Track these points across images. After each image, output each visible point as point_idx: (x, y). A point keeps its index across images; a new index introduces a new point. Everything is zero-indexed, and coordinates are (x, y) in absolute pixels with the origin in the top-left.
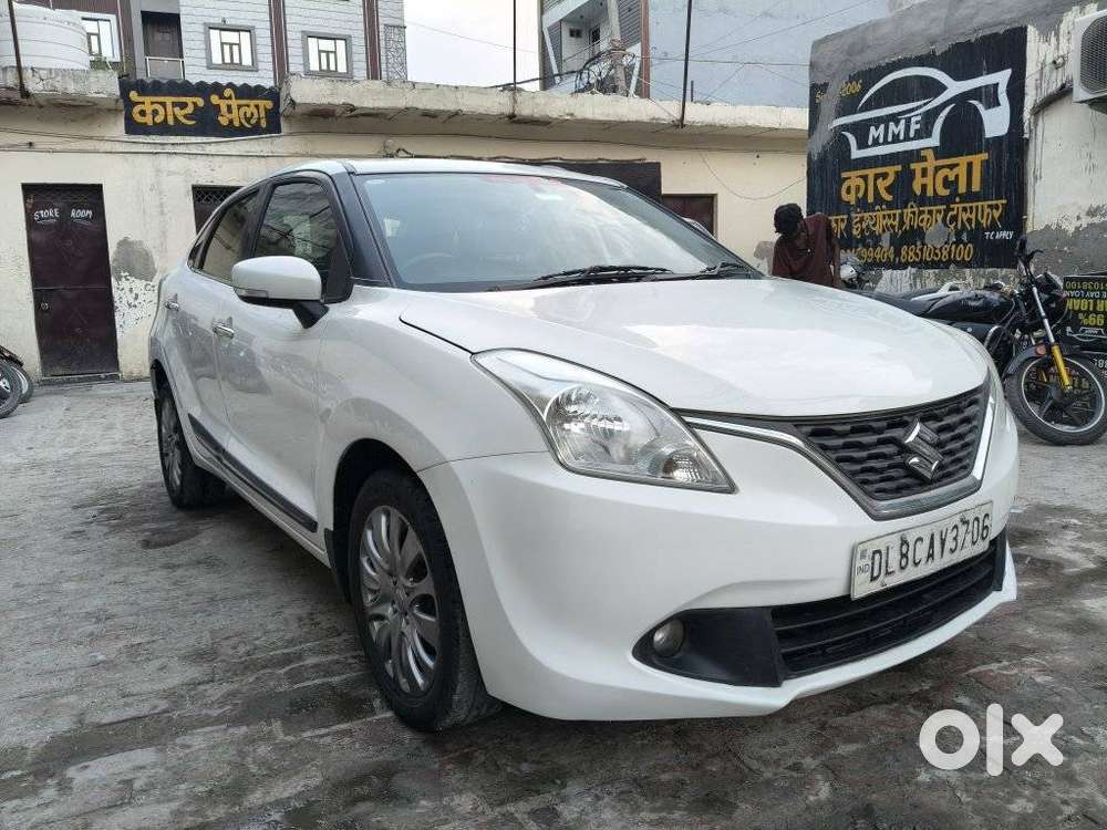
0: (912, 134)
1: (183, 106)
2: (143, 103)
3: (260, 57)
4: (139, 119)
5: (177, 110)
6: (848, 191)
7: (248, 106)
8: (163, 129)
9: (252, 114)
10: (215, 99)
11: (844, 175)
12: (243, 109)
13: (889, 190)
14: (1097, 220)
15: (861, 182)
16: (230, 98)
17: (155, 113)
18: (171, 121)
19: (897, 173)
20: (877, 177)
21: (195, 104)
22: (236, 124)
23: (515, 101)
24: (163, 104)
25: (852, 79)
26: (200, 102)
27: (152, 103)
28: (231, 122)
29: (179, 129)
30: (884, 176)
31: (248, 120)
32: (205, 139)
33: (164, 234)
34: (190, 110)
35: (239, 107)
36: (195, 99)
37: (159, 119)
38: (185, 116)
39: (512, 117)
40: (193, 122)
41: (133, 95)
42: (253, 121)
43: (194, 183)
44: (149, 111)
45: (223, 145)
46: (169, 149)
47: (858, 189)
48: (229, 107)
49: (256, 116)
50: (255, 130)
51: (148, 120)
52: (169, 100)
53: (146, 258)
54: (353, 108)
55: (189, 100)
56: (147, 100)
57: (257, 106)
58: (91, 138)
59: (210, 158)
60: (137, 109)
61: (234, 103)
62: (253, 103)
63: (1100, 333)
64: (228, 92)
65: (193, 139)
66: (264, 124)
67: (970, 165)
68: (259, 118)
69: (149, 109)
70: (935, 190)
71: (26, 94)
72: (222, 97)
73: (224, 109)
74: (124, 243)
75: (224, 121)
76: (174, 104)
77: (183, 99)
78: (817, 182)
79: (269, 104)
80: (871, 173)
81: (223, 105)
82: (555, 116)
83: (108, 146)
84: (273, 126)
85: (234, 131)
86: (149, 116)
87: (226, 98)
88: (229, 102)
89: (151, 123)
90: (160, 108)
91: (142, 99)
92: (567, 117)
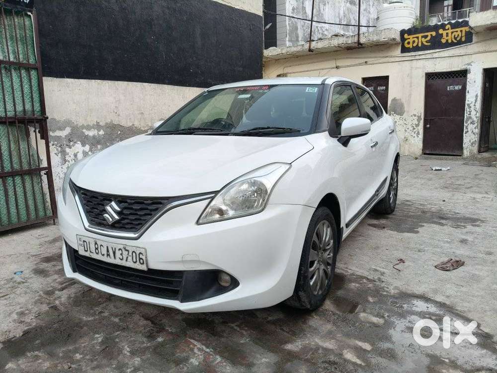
1: (426, 37)
2: (409, 39)
4: (406, 45)
5: (423, 39)
7: (457, 31)
8: (416, 49)
9: (458, 35)
10: (441, 31)
16: (448, 29)
17: (414, 42)
18: (420, 45)
21: (431, 35)
22: (450, 41)
24: (418, 38)
26: (434, 34)
27: (413, 38)
28: (447, 40)
29: (424, 48)
31: (455, 39)
32: (434, 51)
33: (410, 95)
34: (429, 38)
35: (452, 33)
36: (432, 33)
37: (415, 45)
38: (426, 42)
40: (429, 44)
41: (406, 36)
42: (458, 39)
43: (427, 72)
45: (442, 53)
46: (418, 57)
48: (447, 33)
49: (460, 36)
50: (459, 43)
51: (410, 45)
52: (420, 35)
53: (402, 106)
55: (429, 34)
56: (411, 37)
57: (461, 31)
58: (387, 57)
59: (435, 60)
60: (406, 42)
61: (450, 31)
62: (459, 30)
64: (448, 27)
65: (428, 52)
66: (463, 39)
68: (462, 37)
69: (411, 41)
71: (359, 43)
72: (444, 29)
73: (445, 35)
74: (394, 100)
75: (443, 41)
76: (422, 37)
77: (426, 34)
79: (468, 29)
81: (444, 33)
83: (392, 59)
84: (469, 38)
85: (448, 45)
86: (411, 44)
87: (447, 30)
88: (447, 31)
89: (411, 47)
90: (416, 40)
91: (409, 37)
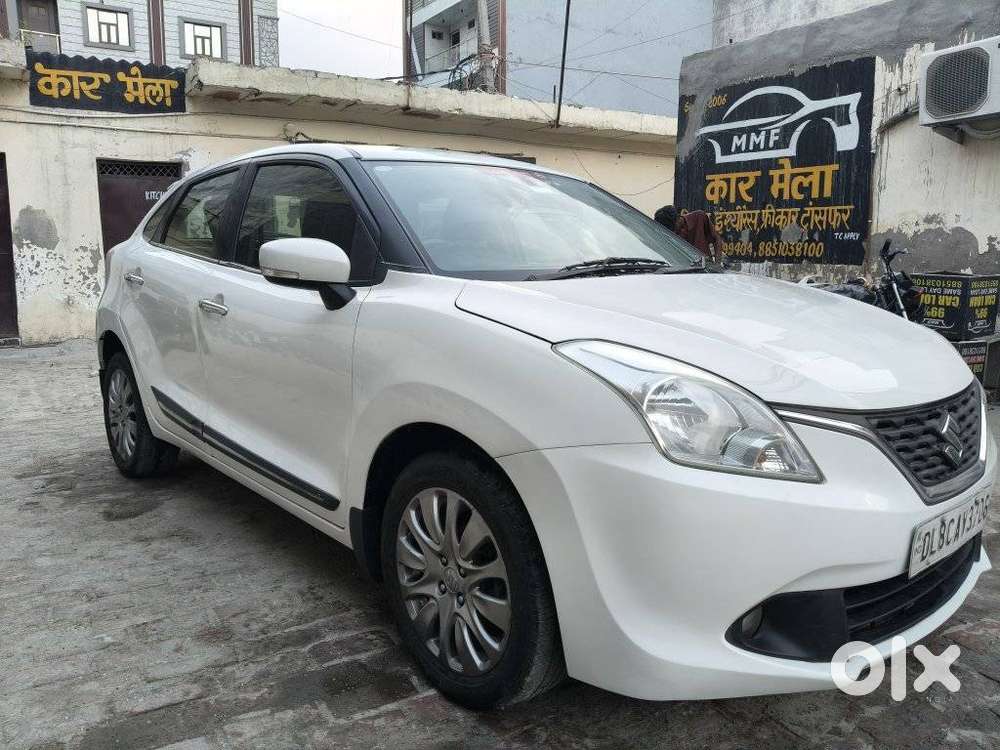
0: (771, 144)
1: (90, 81)
2: (49, 76)
3: (137, 39)
4: (44, 90)
5: (84, 85)
6: (712, 192)
7: (154, 84)
8: (68, 102)
9: (158, 93)
10: (121, 76)
11: (708, 177)
12: (149, 87)
13: (749, 192)
14: (933, 226)
15: (724, 185)
16: (136, 76)
17: (61, 86)
18: (77, 95)
19: (757, 178)
20: (739, 180)
21: (101, 80)
22: (142, 101)
23: (409, 94)
24: (70, 78)
25: (718, 93)
26: (107, 78)
27: (58, 76)
28: (137, 98)
29: (85, 103)
30: (746, 180)
31: (153, 98)
32: (110, 114)
33: (67, 206)
34: (96, 85)
35: (145, 85)
36: (102, 75)
37: (65, 92)
38: (92, 91)
39: (406, 109)
40: (99, 97)
41: (39, 67)
42: (159, 99)
43: (99, 156)
44: (55, 85)
45: (128, 120)
46: (74, 122)
47: (721, 190)
48: (135, 85)
49: (161, 94)
50: (161, 108)
51: (54, 92)
52: (75, 75)
53: (49, 227)
54: (257, 93)
55: (96, 76)
56: (54, 73)
57: (163, 86)
59: (115, 133)
60: (42, 81)
61: (140, 81)
62: (158, 82)
63: (940, 324)
64: (134, 70)
65: (99, 114)
66: (169, 102)
67: (822, 174)
68: (164, 97)
69: (55, 81)
70: (790, 195)
72: (128, 74)
73: (130, 87)
74: (27, 212)
75: (130, 98)
76: (81, 79)
77: (90, 75)
78: (684, 183)
79: (175, 84)
80: (733, 176)
81: (130, 82)
82: (445, 110)
83: (11, 116)
84: (178, 106)
85: (137, 108)
86: (55, 89)
87: (132, 76)
88: (135, 80)
89: (56, 96)
90: (66, 82)
91: (48, 71)
92: (456, 112)
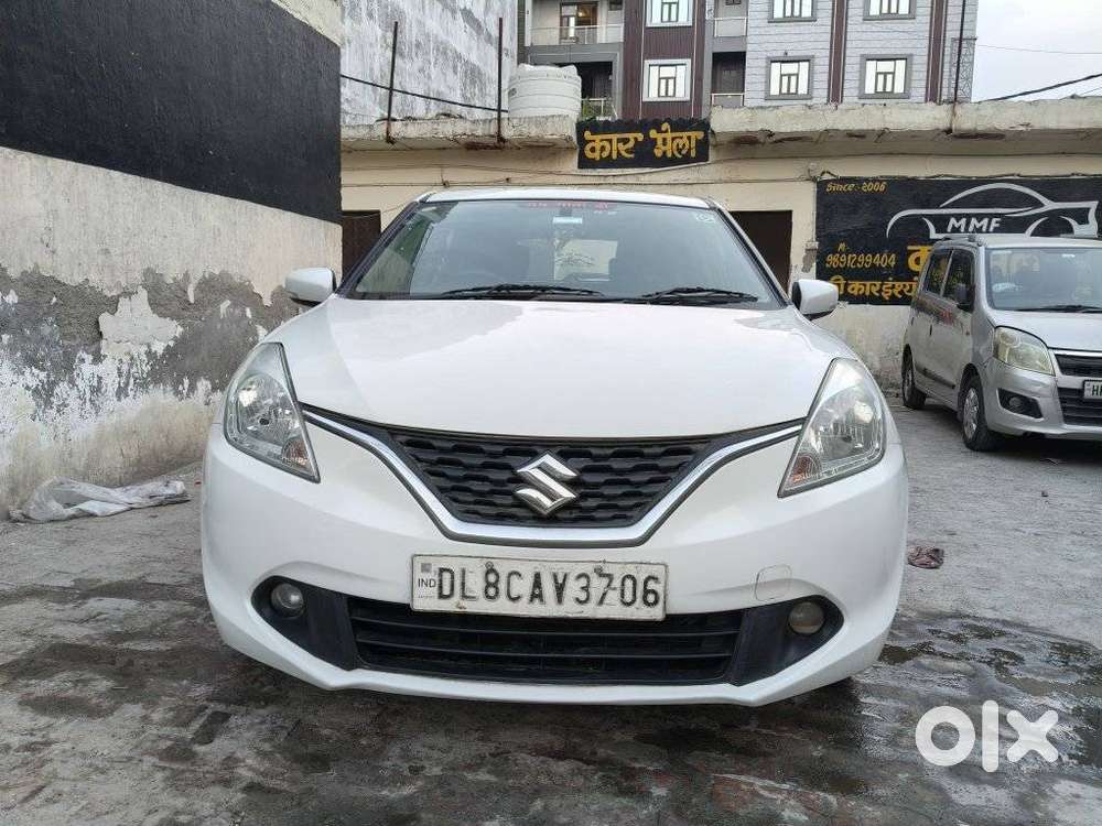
1: (626, 141)
2: (594, 141)
3: (816, 85)
4: (589, 154)
5: (621, 145)
7: (681, 138)
8: (607, 163)
9: (684, 145)
10: (653, 134)
12: (677, 140)
16: (666, 131)
17: (603, 148)
18: (614, 156)
21: (636, 139)
22: (669, 155)
23: (954, 114)
24: (610, 141)
26: (640, 137)
27: (602, 140)
28: (665, 153)
29: (621, 163)
31: (679, 151)
32: (640, 170)
34: (631, 144)
35: (673, 139)
36: (635, 135)
37: (605, 154)
38: (627, 151)
39: (949, 131)
40: (632, 156)
41: (587, 135)
42: (684, 152)
44: (598, 148)
45: (655, 174)
46: (611, 180)
48: (664, 139)
49: (687, 147)
50: (686, 160)
51: (596, 155)
52: (614, 137)
54: (771, 135)
55: (631, 136)
56: (598, 138)
57: (689, 138)
58: (551, 173)
59: (642, 187)
60: (588, 147)
61: (669, 135)
62: (685, 134)
64: (665, 126)
65: (631, 171)
66: (693, 154)
68: (690, 149)
69: (598, 146)
71: (501, 139)
72: (659, 131)
73: (660, 142)
75: (658, 153)
76: (619, 141)
77: (626, 135)
79: (700, 135)
81: (659, 137)
83: (563, 179)
84: (702, 156)
85: (666, 162)
86: (598, 152)
87: (662, 132)
88: (664, 135)
89: (598, 158)
90: (607, 144)
91: (594, 137)
92: (1021, 128)
